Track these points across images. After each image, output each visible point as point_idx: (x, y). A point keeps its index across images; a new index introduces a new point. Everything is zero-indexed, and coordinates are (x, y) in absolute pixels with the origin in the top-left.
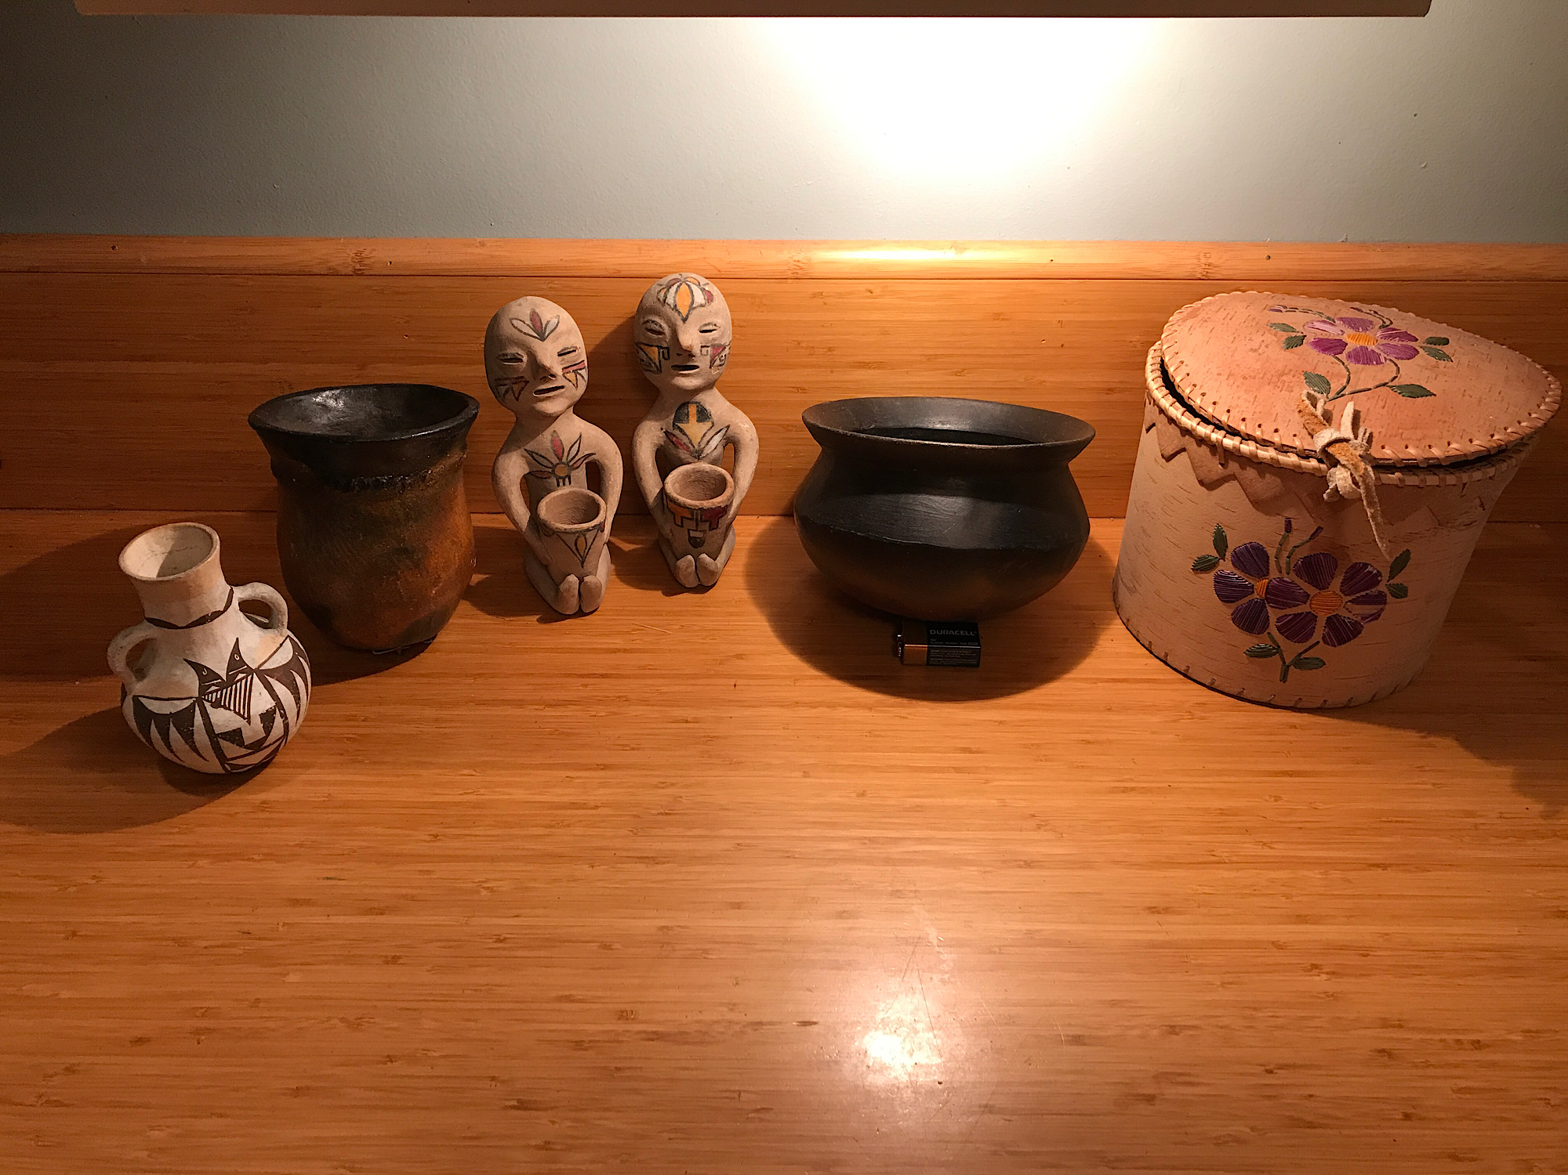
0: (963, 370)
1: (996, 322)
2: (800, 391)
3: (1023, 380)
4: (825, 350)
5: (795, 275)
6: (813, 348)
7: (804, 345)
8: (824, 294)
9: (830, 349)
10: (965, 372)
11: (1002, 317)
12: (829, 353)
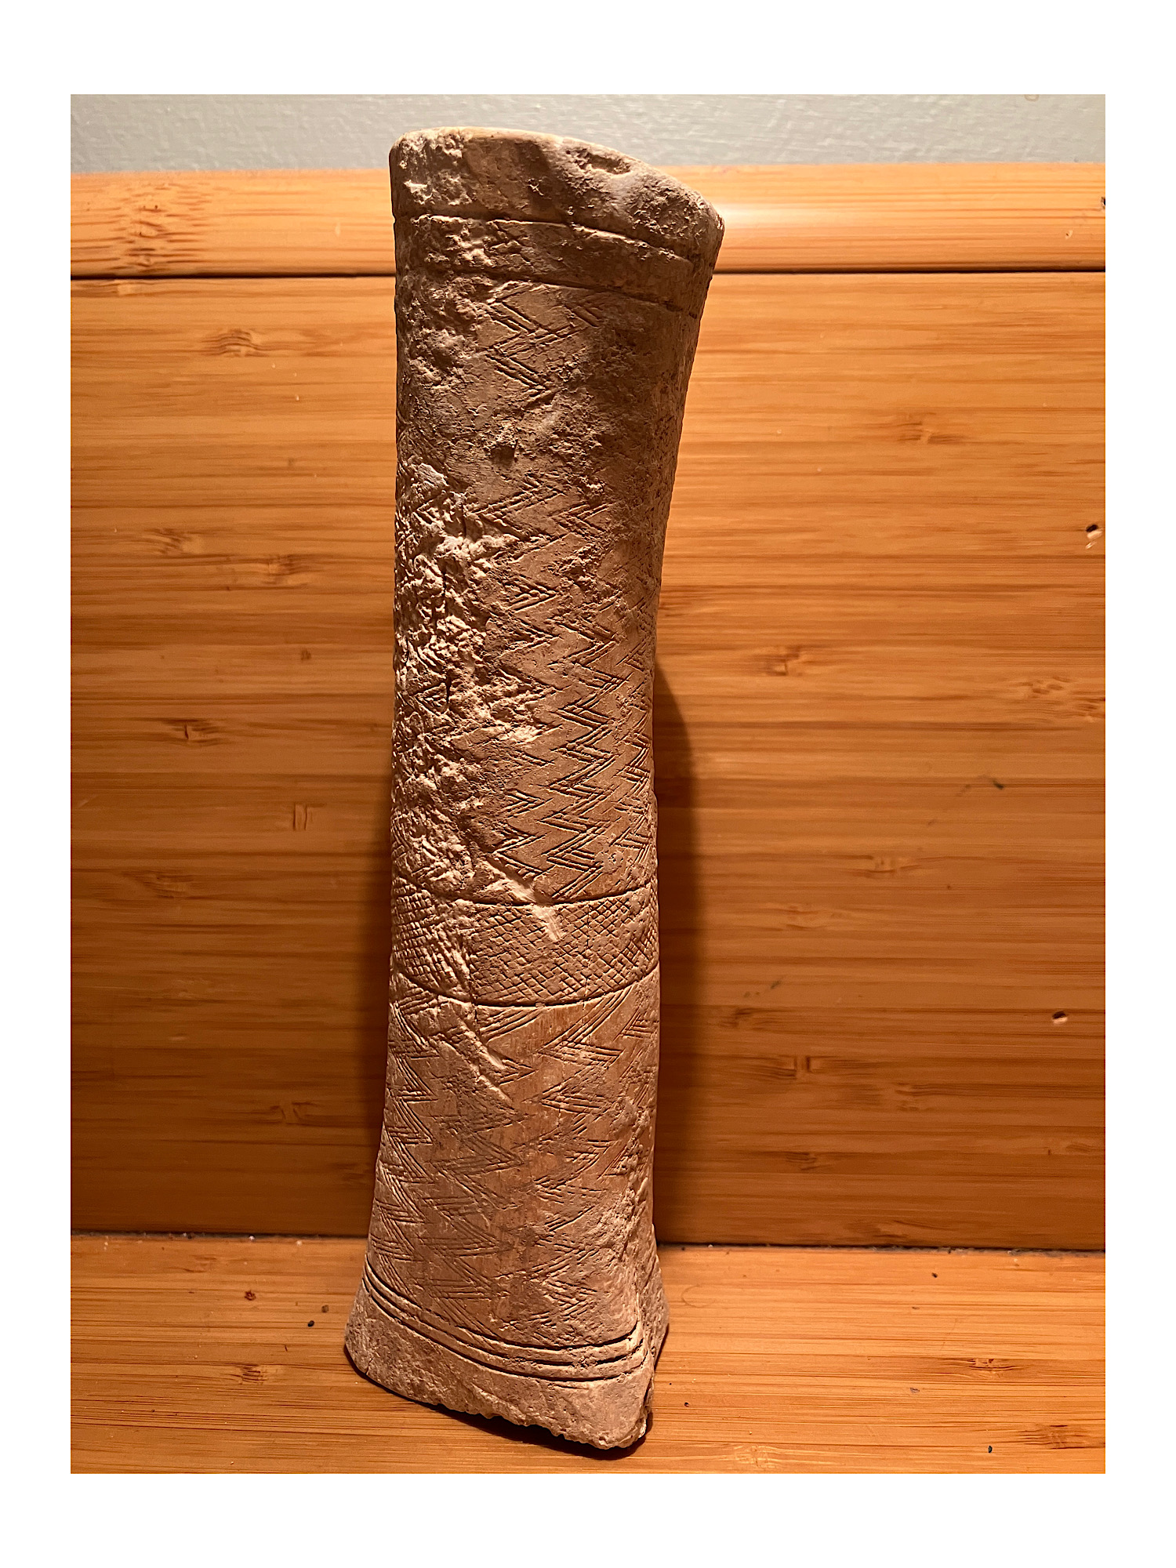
0: (795, 651)
1: (907, 451)
2: (195, 736)
3: (1023, 692)
4: (274, 568)
5: (142, 260)
6: (227, 558)
7: (195, 546)
8: (256, 339)
9: (292, 564)
10: (804, 656)
11: (929, 430)
12: (291, 581)
